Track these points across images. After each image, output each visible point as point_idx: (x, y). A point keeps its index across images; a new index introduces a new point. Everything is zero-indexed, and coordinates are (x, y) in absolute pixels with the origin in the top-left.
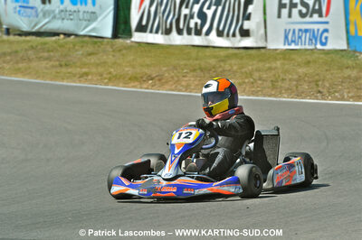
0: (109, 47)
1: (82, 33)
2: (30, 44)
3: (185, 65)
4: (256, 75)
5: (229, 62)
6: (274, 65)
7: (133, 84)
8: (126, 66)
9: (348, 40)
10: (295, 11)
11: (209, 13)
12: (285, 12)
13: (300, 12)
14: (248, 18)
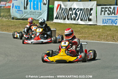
1: (37, 19)
2: (20, 23)
4: (93, 34)
5: (85, 29)
6: (99, 31)
10: (106, 13)
11: (78, 13)
12: (103, 13)
13: (108, 13)
14: (91, 15)
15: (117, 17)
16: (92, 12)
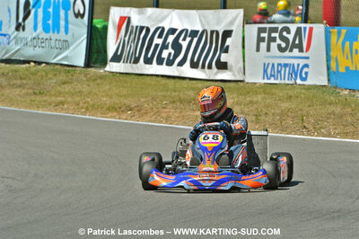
0: (82, 76)
1: (54, 61)
3: (164, 96)
6: (255, 99)
7: (111, 114)
8: (103, 96)
9: (328, 75)
10: (274, 45)
11: (185, 44)
12: (263, 45)
13: (279, 46)
14: (226, 51)
15: (308, 58)
16: (229, 42)
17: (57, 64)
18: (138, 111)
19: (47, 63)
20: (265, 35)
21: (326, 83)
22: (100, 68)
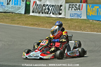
0: (24, 16)
1: (16, 12)
2: (3, 15)
3: (45, 21)
6: (68, 22)
7: (32, 26)
8: (29, 21)
9: (87, 16)
10: (73, 9)
14: (61, 10)
15: (82, 12)
17: (17, 13)
18: (38, 25)
19: (15, 13)
20: (71, 6)
21: (86, 18)
22: (28, 14)
